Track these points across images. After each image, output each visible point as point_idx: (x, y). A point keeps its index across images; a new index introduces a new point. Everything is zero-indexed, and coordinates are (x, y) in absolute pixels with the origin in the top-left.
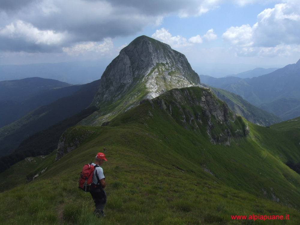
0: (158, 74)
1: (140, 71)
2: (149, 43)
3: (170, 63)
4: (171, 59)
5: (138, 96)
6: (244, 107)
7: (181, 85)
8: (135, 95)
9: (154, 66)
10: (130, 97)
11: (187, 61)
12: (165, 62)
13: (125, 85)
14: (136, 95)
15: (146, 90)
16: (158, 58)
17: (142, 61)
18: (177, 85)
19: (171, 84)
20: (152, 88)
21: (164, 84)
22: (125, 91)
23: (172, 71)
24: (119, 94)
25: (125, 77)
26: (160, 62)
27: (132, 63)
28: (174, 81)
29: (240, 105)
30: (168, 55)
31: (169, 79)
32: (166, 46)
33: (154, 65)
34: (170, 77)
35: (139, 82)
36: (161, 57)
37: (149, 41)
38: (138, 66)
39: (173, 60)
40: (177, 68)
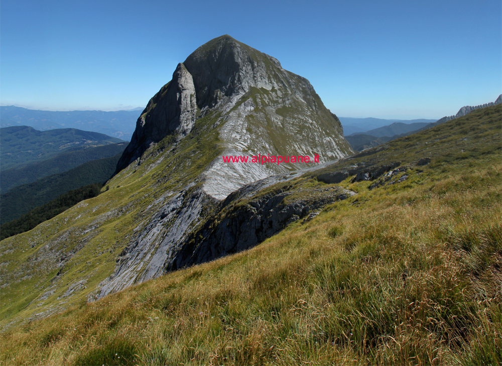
0: (252, 108)
3: (279, 89)
4: (282, 82)
7: (308, 136)
8: (189, 158)
9: (244, 93)
12: (269, 88)
18: (298, 135)
19: (283, 133)
20: (235, 140)
21: (268, 133)
23: (284, 107)
26: (259, 86)
28: (291, 128)
30: (276, 76)
31: (279, 123)
32: (271, 60)
33: (245, 91)
34: (281, 118)
36: (261, 76)
39: (286, 85)
40: (295, 101)
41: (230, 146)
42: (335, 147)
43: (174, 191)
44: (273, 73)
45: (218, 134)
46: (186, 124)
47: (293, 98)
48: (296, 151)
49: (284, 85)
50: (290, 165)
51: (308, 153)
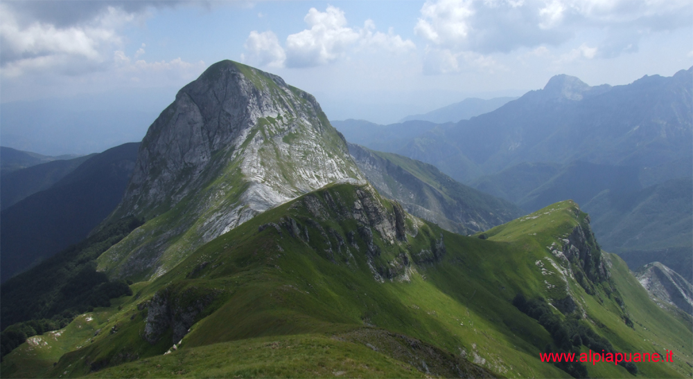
0: (262, 141)
1: (225, 137)
2: (240, 79)
3: (285, 116)
4: (287, 107)
5: (227, 193)
6: (443, 188)
7: (311, 161)
8: (221, 189)
9: (252, 126)
10: (210, 195)
11: (320, 109)
12: (274, 116)
13: (195, 167)
14: (223, 189)
15: (244, 179)
16: (260, 108)
17: (228, 115)
18: (304, 161)
19: (290, 161)
20: (254, 174)
21: (277, 163)
22: (197, 181)
23: (290, 134)
24: (184, 187)
25: (194, 150)
26: (266, 116)
27: (206, 120)
28: (297, 155)
29: (435, 185)
30: (281, 100)
31: (286, 152)
32: (274, 80)
33: (253, 124)
34: (288, 146)
35: (226, 161)
36: (266, 105)
37: (241, 74)
38: (219, 127)
39: (292, 110)
40: (301, 125)
41: (253, 179)
42: (336, 168)
44: (278, 97)
45: (241, 170)
47: (298, 123)
48: (300, 176)
49: (289, 110)
50: (296, 188)
51: (312, 177)
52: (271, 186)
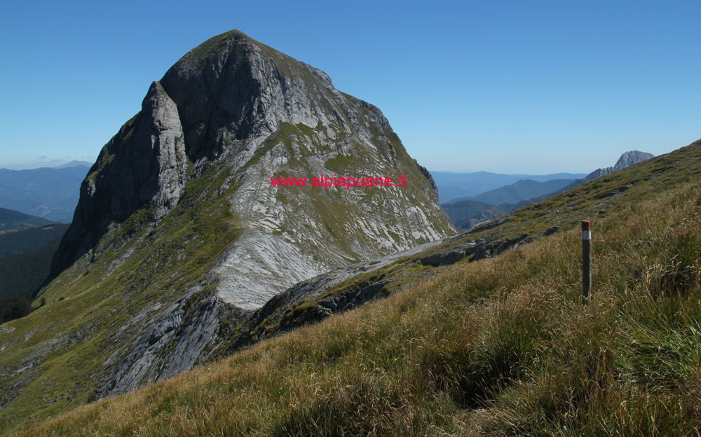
0: (285, 160)
3: (330, 126)
4: (335, 113)
7: (380, 204)
9: (269, 134)
12: (312, 124)
15: (232, 222)
18: (364, 205)
19: (338, 202)
20: (259, 215)
21: (313, 202)
23: (340, 156)
26: (296, 122)
28: (352, 193)
30: (324, 102)
32: (315, 73)
33: (271, 131)
36: (298, 103)
39: (343, 119)
40: (357, 145)
41: (251, 225)
42: (426, 223)
43: (163, 302)
44: (319, 97)
45: (229, 205)
46: (169, 190)
47: (353, 141)
48: (361, 231)
49: (338, 118)
50: (353, 255)
51: (382, 234)
52: (297, 244)
